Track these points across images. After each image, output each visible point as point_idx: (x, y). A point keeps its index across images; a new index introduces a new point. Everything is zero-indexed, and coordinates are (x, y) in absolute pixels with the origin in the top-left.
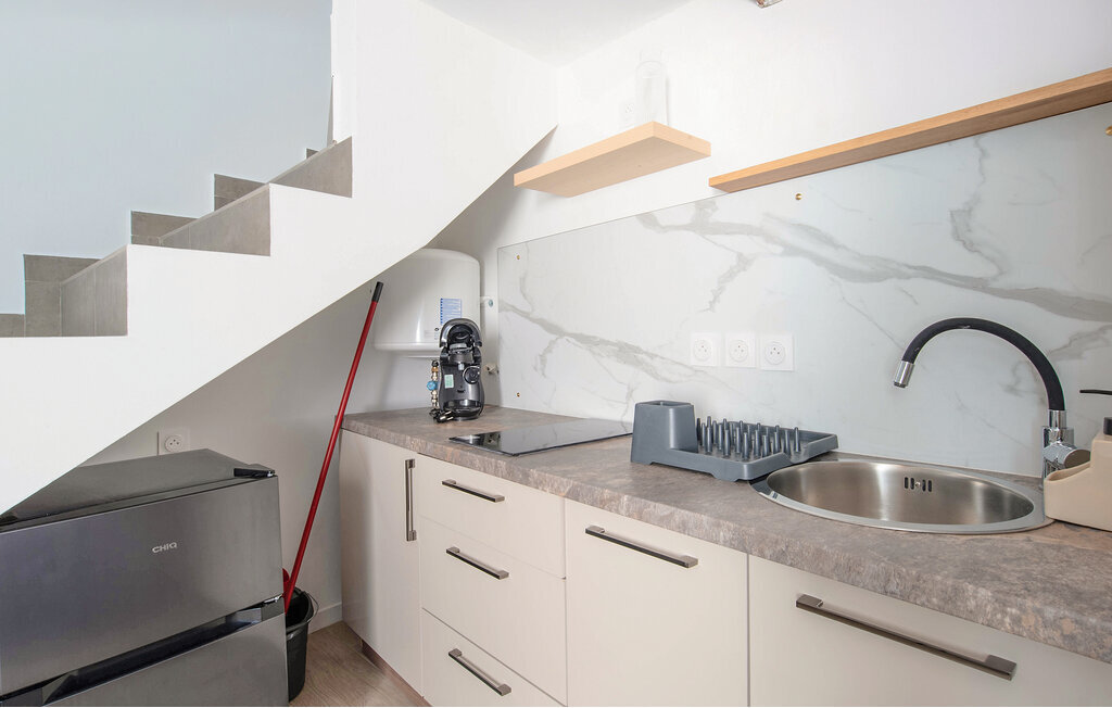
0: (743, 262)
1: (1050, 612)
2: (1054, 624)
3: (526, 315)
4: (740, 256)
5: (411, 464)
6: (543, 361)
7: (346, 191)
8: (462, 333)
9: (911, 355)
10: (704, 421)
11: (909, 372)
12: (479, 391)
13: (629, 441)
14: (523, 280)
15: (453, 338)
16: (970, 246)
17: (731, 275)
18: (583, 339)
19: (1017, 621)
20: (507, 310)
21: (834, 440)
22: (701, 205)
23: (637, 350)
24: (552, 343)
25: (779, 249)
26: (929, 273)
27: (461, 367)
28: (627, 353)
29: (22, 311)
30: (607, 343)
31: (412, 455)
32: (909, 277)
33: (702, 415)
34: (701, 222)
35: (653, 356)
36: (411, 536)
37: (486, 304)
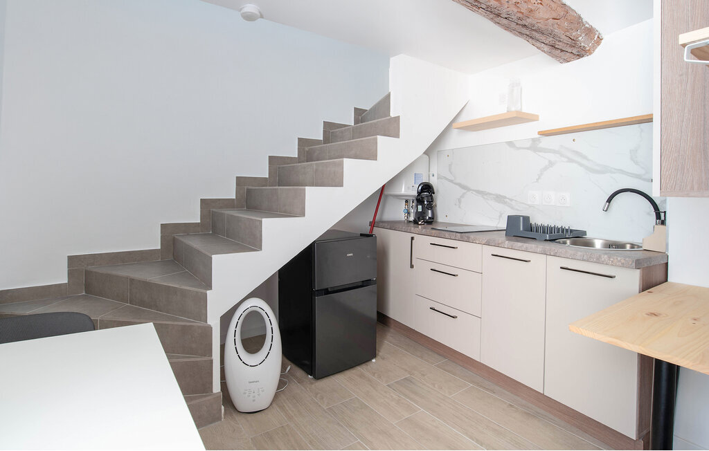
0: (551, 164)
1: (619, 259)
2: (620, 261)
3: (451, 181)
4: (550, 161)
5: (412, 238)
6: (460, 202)
7: (397, 136)
8: (427, 188)
9: (609, 201)
10: (533, 223)
11: (608, 206)
12: (433, 213)
13: (505, 232)
14: (450, 165)
15: (422, 190)
16: (636, 163)
17: (546, 168)
18: (478, 192)
19: (612, 262)
20: (441, 179)
21: (585, 233)
22: (534, 140)
23: (505, 197)
24: (464, 193)
25: (566, 160)
26: (622, 172)
27: (426, 203)
28: (500, 198)
29: (267, 177)
30: (491, 194)
31: (413, 235)
32: (614, 173)
33: (532, 221)
34: (534, 147)
35: (511, 200)
36: (412, 266)
37: (431, 175)
